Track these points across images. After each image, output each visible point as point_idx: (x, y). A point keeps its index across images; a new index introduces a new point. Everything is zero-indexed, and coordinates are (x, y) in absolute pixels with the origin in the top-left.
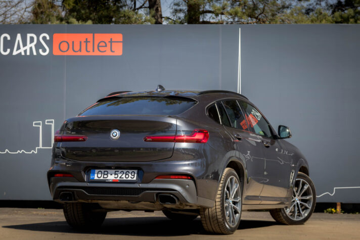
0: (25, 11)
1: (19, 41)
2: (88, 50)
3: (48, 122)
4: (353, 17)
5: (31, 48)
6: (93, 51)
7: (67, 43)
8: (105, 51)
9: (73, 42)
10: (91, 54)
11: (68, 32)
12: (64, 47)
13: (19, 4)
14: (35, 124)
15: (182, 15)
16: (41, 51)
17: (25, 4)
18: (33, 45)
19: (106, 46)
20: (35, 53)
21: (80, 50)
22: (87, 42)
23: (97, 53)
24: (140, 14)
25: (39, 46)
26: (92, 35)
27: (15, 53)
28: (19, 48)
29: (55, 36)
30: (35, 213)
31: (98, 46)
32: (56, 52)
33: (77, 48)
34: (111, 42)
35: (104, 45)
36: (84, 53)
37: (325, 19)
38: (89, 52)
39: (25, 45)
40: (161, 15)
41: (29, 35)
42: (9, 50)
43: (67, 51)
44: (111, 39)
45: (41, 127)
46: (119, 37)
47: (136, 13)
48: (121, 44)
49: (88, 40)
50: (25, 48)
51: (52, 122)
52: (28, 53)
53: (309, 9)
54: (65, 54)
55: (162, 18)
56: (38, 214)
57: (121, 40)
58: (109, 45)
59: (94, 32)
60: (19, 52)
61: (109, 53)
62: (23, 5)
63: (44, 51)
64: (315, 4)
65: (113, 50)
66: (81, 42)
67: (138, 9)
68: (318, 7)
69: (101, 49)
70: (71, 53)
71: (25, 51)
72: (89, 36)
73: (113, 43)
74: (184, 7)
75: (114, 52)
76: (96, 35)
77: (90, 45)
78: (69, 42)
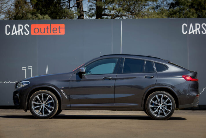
0: (11, 6)
1: (14, 28)
2: (48, 32)
3: (29, 67)
4: (178, 12)
5: (20, 32)
6: (51, 33)
8: (56, 33)
9: (41, 28)
10: (50, 34)
11: (38, 24)
12: (36, 31)
13: (8, 2)
14: (23, 69)
15: (93, 11)
17: (11, 2)
18: (21, 30)
19: (57, 30)
20: (22, 34)
21: (44, 32)
22: (47, 28)
23: (52, 34)
24: (72, 11)
25: (24, 30)
26: (50, 25)
27: (13, 34)
28: (14, 32)
29: (32, 25)
31: (53, 30)
32: (33, 33)
33: (43, 31)
34: (59, 28)
35: (56, 30)
36: (46, 34)
37: (165, 12)
38: (49, 33)
39: (17, 30)
40: (83, 10)
41: (19, 25)
42: (9, 33)
43: (38, 32)
44: (59, 27)
45: (26, 70)
46: (63, 26)
47: (71, 10)
48: (64, 29)
49: (48, 27)
50: (17, 32)
51: (31, 67)
52: (19, 34)
53: (158, 6)
54: (37, 34)
55: (83, 12)
57: (64, 27)
58: (58, 29)
59: (51, 23)
60: (14, 33)
61: (58, 34)
62: (10, 3)
63: (27, 33)
64: (161, 3)
65: (60, 32)
66: (44, 28)
67: (72, 8)
68: (162, 4)
69: (54, 31)
70: (40, 34)
72: (49, 25)
73: (60, 29)
74: (95, 7)
75: (61, 33)
76: (52, 25)
77: (49, 30)
78: (38, 28)
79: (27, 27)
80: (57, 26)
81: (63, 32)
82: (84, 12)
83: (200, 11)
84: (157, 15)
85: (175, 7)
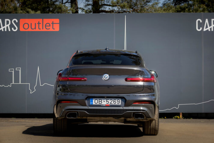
1: (0, 23)
2: (40, 28)
3: (17, 69)
4: (187, 8)
5: (7, 27)
6: (43, 29)
7: (28, 24)
8: (49, 29)
9: (31, 24)
10: (42, 30)
11: (28, 18)
14: (10, 70)
15: (90, 7)
16: (13, 29)
18: (8, 25)
19: (50, 26)
20: (9, 30)
21: (35, 28)
22: (39, 23)
23: (45, 30)
25: (12, 26)
26: (42, 19)
28: (0, 27)
29: (21, 20)
30: (11, 121)
31: (46, 26)
32: (22, 29)
33: (33, 27)
34: (53, 23)
35: (49, 25)
36: (37, 30)
37: (171, 9)
38: (40, 29)
39: (4, 25)
40: (77, 7)
41: (6, 20)
43: (28, 28)
44: (53, 22)
45: (13, 72)
46: (57, 21)
48: (59, 24)
49: (40, 23)
50: (4, 27)
51: (19, 69)
52: (6, 30)
54: (27, 30)
56: (13, 121)
57: (58, 22)
58: (51, 25)
59: (43, 18)
61: (51, 30)
63: (15, 28)
65: (54, 28)
66: (35, 24)
67: (65, 3)
69: (47, 27)
70: (30, 30)
71: (4, 29)
72: (40, 20)
73: (54, 24)
74: (91, 3)
75: (54, 29)
76: (44, 19)
77: (41, 26)
78: (29, 23)
79: (15, 21)
80: (50, 21)
81: (57, 28)
82: (79, 9)
83: (211, 7)
84: (163, 11)
85: (181, 4)
